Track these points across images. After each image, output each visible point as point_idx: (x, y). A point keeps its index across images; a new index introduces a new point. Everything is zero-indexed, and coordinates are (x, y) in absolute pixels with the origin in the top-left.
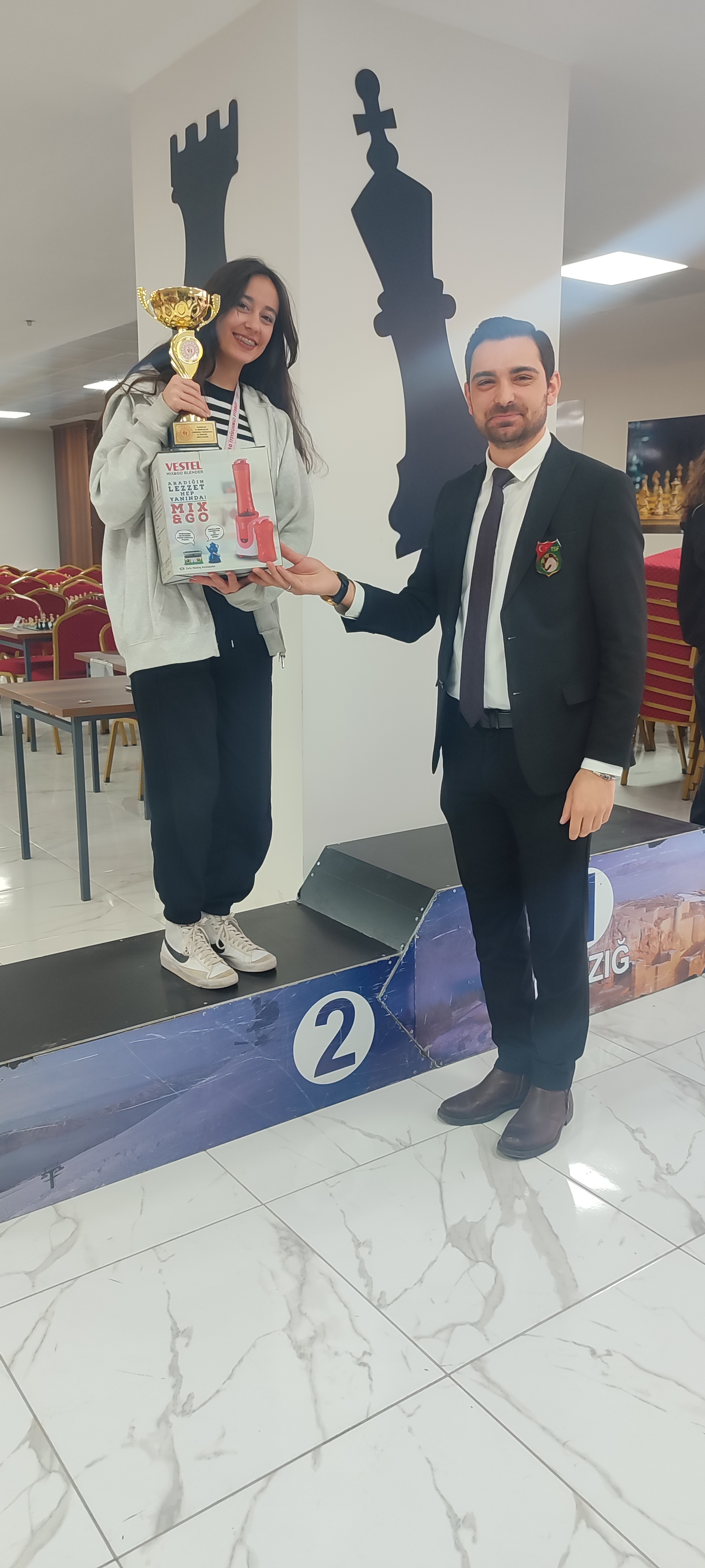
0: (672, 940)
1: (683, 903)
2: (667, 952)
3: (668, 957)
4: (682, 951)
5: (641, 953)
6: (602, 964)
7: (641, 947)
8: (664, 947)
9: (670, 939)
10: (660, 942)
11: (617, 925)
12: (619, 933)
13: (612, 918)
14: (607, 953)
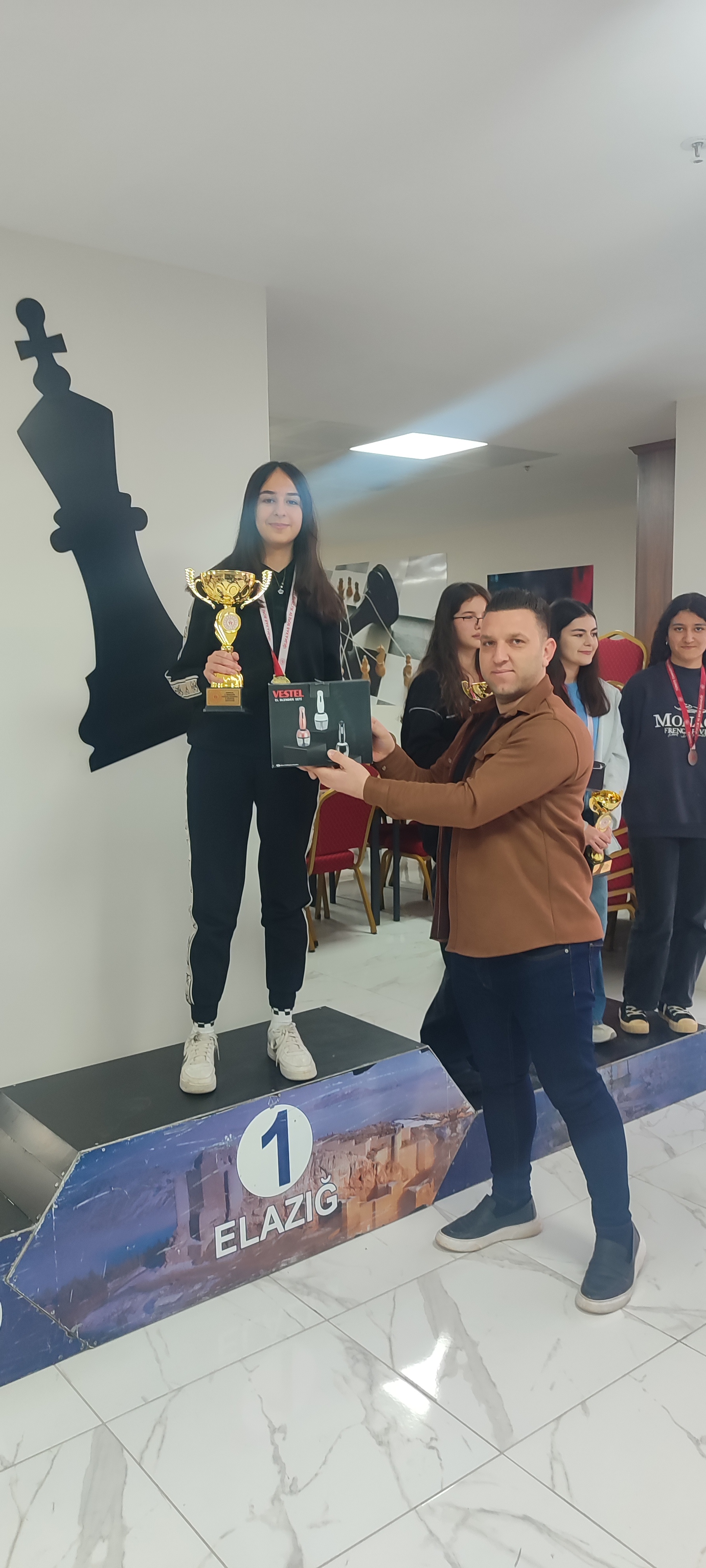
0: (391, 1171)
1: (402, 1130)
2: (386, 1185)
3: (387, 1190)
4: (404, 1181)
5: (352, 1189)
6: (303, 1207)
7: (351, 1183)
8: (382, 1180)
9: (388, 1171)
10: (376, 1175)
11: (319, 1163)
12: (322, 1171)
13: (312, 1156)
14: (309, 1194)
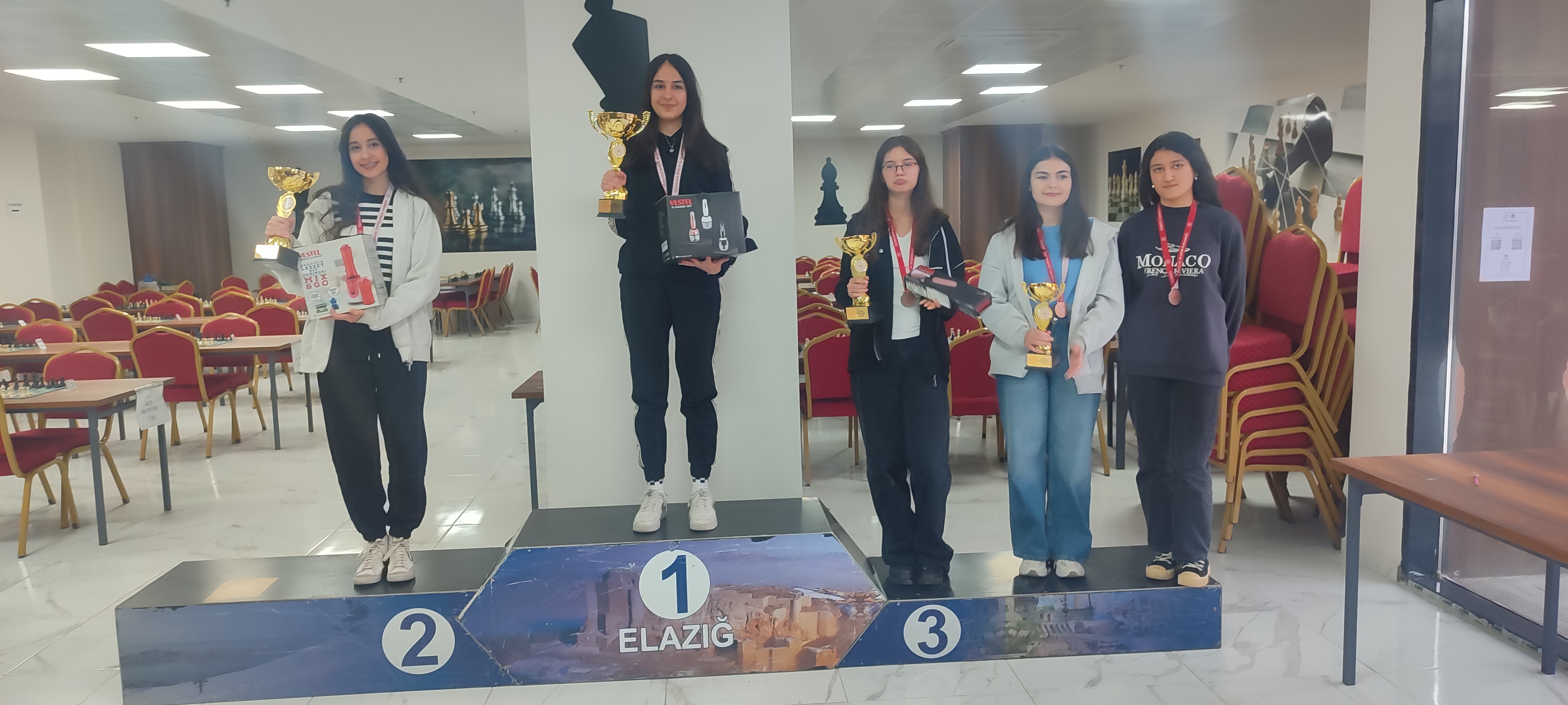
0: (789, 628)
1: (801, 597)
2: (783, 639)
3: (785, 643)
4: (804, 641)
5: (748, 634)
6: (699, 635)
7: (747, 628)
8: (779, 633)
9: (787, 628)
10: (774, 627)
11: (715, 604)
12: (719, 611)
13: (709, 597)
14: (705, 627)
